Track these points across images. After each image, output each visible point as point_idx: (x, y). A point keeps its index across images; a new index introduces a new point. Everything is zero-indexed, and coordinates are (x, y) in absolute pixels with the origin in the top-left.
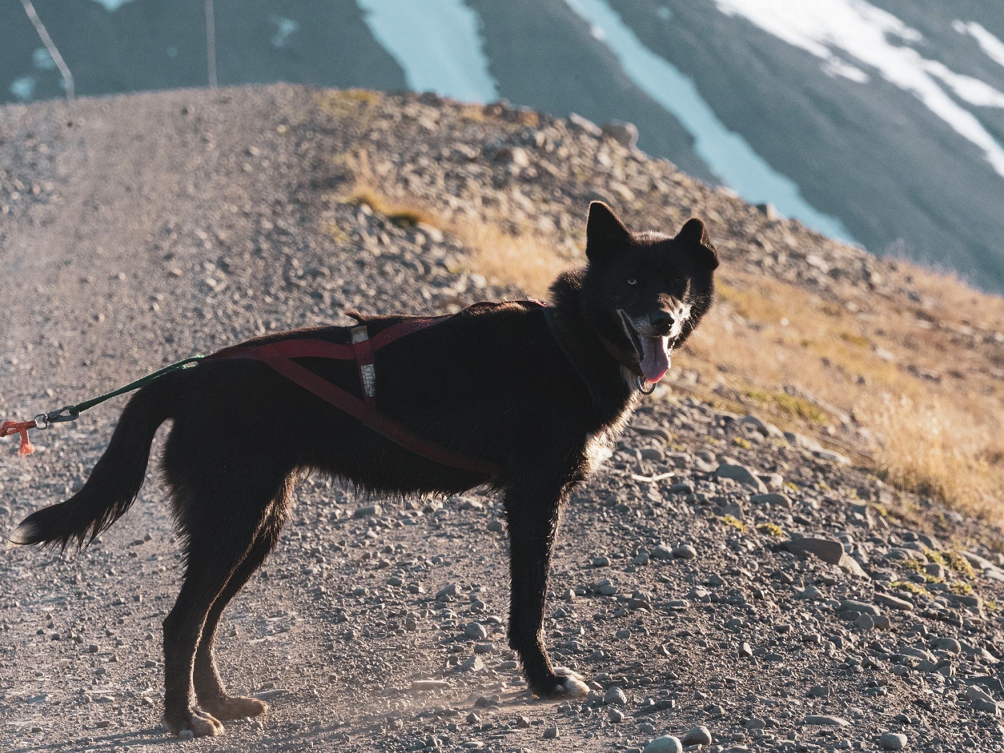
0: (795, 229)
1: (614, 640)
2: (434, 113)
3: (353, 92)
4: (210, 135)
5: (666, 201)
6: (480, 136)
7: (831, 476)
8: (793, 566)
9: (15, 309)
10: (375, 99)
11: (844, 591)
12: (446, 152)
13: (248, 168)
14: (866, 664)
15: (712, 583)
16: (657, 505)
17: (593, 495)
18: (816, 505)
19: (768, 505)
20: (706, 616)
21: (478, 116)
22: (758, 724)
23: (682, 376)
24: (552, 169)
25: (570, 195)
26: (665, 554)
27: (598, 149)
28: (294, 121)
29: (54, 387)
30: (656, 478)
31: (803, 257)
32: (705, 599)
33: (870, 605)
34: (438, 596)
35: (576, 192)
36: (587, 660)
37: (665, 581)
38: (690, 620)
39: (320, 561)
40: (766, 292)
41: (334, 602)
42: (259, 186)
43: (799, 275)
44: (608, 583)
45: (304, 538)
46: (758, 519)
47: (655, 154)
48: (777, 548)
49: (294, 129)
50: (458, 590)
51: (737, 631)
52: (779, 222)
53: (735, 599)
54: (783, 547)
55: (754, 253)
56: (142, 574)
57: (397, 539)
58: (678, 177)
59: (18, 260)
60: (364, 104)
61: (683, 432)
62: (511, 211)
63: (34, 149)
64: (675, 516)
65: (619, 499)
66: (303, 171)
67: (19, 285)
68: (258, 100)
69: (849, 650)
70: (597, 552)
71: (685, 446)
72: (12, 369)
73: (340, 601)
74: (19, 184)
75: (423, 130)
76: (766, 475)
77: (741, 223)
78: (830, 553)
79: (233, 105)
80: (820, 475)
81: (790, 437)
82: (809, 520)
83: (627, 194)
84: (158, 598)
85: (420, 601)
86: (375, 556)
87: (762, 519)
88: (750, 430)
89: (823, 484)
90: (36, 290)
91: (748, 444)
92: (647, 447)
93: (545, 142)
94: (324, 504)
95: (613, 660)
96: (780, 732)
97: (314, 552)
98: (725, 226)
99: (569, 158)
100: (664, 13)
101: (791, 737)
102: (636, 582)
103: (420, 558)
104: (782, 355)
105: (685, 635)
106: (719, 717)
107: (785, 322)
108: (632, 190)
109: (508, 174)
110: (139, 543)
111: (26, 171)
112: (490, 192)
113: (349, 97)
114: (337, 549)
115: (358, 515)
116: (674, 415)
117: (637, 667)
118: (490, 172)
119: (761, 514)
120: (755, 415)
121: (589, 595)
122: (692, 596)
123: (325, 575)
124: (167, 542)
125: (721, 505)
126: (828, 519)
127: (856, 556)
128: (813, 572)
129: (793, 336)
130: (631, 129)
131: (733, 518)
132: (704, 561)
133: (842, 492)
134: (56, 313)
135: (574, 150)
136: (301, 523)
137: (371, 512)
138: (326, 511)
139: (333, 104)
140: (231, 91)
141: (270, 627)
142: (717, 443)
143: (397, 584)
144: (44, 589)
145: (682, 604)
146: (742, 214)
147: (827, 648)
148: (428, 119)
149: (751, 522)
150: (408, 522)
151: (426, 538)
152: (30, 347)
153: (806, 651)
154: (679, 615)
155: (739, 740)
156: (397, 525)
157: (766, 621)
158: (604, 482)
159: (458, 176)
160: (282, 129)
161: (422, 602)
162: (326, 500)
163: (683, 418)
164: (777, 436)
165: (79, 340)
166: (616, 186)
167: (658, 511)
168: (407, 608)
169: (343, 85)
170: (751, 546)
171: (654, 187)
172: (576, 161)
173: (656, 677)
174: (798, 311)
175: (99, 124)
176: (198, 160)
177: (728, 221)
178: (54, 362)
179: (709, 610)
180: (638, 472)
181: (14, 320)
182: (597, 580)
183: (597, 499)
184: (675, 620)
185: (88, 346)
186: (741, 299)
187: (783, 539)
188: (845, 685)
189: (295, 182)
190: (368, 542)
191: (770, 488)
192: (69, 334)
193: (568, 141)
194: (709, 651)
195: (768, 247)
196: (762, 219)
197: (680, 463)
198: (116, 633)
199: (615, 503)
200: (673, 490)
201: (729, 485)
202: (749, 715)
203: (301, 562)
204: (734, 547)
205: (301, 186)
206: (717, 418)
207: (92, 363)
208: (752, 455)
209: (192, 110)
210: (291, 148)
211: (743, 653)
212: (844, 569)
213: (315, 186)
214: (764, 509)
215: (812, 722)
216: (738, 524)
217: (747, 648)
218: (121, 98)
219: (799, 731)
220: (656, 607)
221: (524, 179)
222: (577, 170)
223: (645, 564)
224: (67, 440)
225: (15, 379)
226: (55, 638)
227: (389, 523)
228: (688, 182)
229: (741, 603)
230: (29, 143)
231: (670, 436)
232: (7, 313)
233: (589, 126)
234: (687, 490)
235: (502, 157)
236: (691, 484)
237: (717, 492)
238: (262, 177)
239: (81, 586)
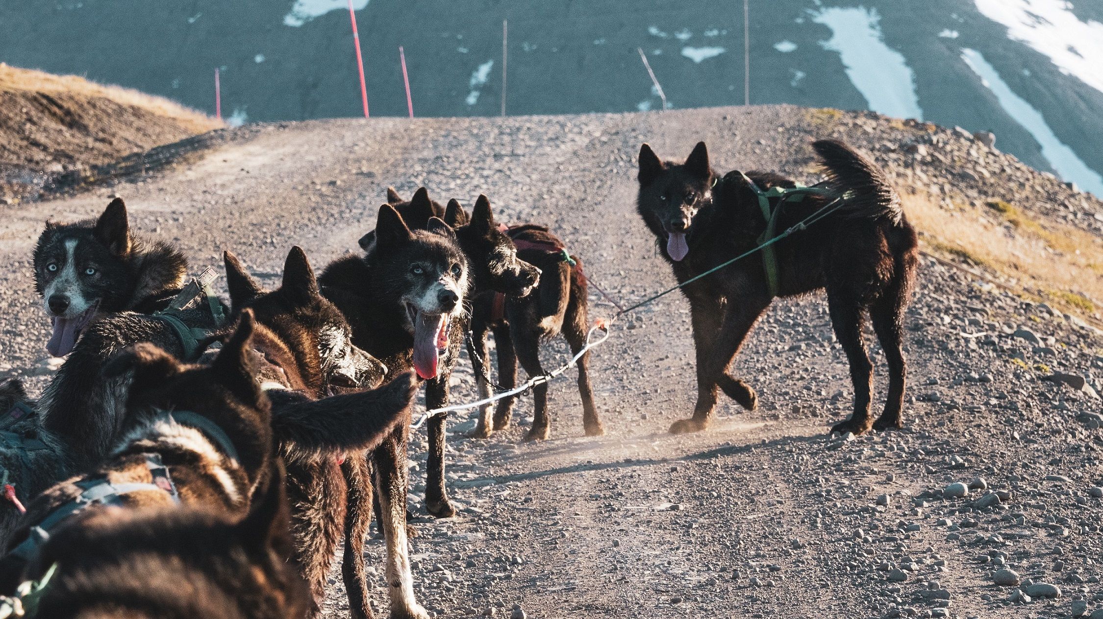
0: (1088, 198)
1: (935, 427)
2: (874, 124)
3: (825, 110)
4: (737, 132)
5: (1010, 179)
6: (899, 137)
7: (1089, 340)
8: (1053, 390)
9: (610, 226)
10: (838, 114)
11: (1082, 405)
12: (877, 146)
13: (757, 151)
14: (1087, 447)
15: (1001, 397)
16: (973, 351)
17: (934, 343)
18: (1073, 356)
19: (1042, 354)
20: (994, 416)
21: (901, 126)
22: (1016, 479)
23: (1008, 281)
24: (941, 157)
25: (951, 173)
26: (973, 379)
27: (971, 146)
28: (788, 126)
29: (625, 270)
30: (975, 335)
31: (1093, 215)
32: (994, 406)
33: (1098, 414)
34: (833, 397)
35: (954, 172)
36: (917, 438)
37: (972, 395)
38: (984, 418)
39: (765, 374)
40: (1068, 234)
41: (771, 398)
42: (763, 162)
43: (1090, 225)
44: (936, 394)
45: (758, 361)
46: (1035, 362)
47: (1005, 152)
48: (1044, 379)
49: (788, 130)
50: (845, 394)
51: (1012, 425)
52: (1079, 194)
53: (1013, 407)
54: (1049, 378)
55: (1062, 211)
56: (661, 378)
57: (813, 363)
58: (1018, 165)
59: (618, 199)
60: (832, 116)
61: (999, 311)
62: (914, 182)
63: (636, 137)
64: (983, 357)
65: (950, 347)
66: (790, 154)
67: (615, 213)
68: (769, 113)
69: (1081, 439)
70: (932, 376)
71: (998, 318)
72: (603, 259)
73: (774, 397)
74: (624, 157)
75: (865, 133)
76: (1045, 337)
77: (1056, 193)
78: (1077, 383)
79: (753, 115)
80: (1082, 340)
81: (1067, 317)
82: (1067, 364)
83: (987, 174)
84: (669, 391)
85: (822, 400)
86: (798, 373)
87: (1038, 362)
88: (1041, 312)
89: (1082, 344)
90: (624, 216)
91: (1038, 320)
92: (973, 318)
93: (938, 142)
94: (772, 342)
95: (933, 438)
96: (1029, 484)
97: (763, 368)
98: (1045, 195)
99: (952, 151)
100: (1027, 73)
101: (1035, 487)
102: (954, 394)
103: (825, 375)
104: (1075, 271)
105: (979, 426)
106: (993, 474)
107: (1078, 252)
108: (989, 172)
109: (914, 159)
110: (662, 359)
111: (629, 150)
112: (902, 170)
113: (823, 113)
114: (776, 368)
115: (791, 349)
116: (994, 301)
117: (947, 443)
118: (903, 158)
119: (1038, 359)
120: (1047, 304)
121: (924, 400)
122: (987, 404)
123: (767, 382)
124: (678, 359)
125: (1014, 353)
126: (1079, 364)
127: (1093, 386)
128: (1065, 394)
129: (1083, 261)
130: (992, 136)
131: (1019, 360)
132: (998, 384)
133: (1094, 350)
134: (633, 229)
135: (956, 148)
136: (757, 352)
137: (799, 347)
138: (773, 346)
139: (812, 117)
140: (755, 108)
141: (732, 411)
142: (1019, 318)
143: (809, 389)
144: (604, 383)
145: (979, 408)
146: (1057, 188)
147: (1066, 437)
148: (869, 126)
149: (1030, 363)
150: (820, 354)
151: (830, 364)
152: (615, 247)
153: (1053, 438)
154: (977, 415)
155: (1004, 487)
156: (814, 356)
157: (1031, 421)
158: (942, 336)
159: (883, 160)
160: (780, 129)
161: (823, 401)
162: (774, 340)
163: (1000, 303)
164: (1058, 316)
165: (643, 244)
166: (979, 169)
167: (973, 354)
168: (813, 404)
169: (820, 105)
170: (1028, 377)
171: (1003, 170)
172: (956, 153)
173: (957, 449)
174: (1087, 247)
175: (675, 124)
176: (729, 146)
177: (1047, 192)
178: (627, 255)
179: (997, 413)
180: (964, 331)
181: (609, 232)
182: (930, 392)
183: (936, 346)
184: (974, 417)
185: (648, 248)
186: (1052, 238)
187: (1049, 374)
188: (1073, 459)
189: (784, 160)
190: (795, 365)
191: (1046, 345)
192: (639, 241)
193: (952, 141)
194: (993, 435)
195: (1071, 209)
196: (1069, 191)
197: (992, 328)
198: (642, 410)
199: (947, 348)
200: (986, 343)
201: (1021, 342)
202: (1011, 473)
203: (754, 374)
204: (1017, 376)
205: (787, 162)
206: (1021, 304)
207: (649, 257)
208: (1040, 326)
209: (729, 117)
210: (785, 141)
211: (1013, 438)
212: (1085, 393)
213: (796, 162)
214: (1040, 356)
215: (1049, 479)
216: (1022, 364)
217: (1016, 435)
218: (690, 110)
219: (1041, 484)
220: (964, 409)
221: (923, 163)
222: (956, 159)
223: (961, 384)
224: (628, 300)
225: (603, 265)
226: (607, 411)
227: (809, 354)
228: (1024, 168)
229: (1016, 409)
230: (633, 134)
231: (990, 313)
232: (606, 228)
233: (966, 134)
234: (993, 343)
235: (911, 150)
236: (996, 340)
237: (1012, 345)
238: (765, 156)
239: (626, 382)
